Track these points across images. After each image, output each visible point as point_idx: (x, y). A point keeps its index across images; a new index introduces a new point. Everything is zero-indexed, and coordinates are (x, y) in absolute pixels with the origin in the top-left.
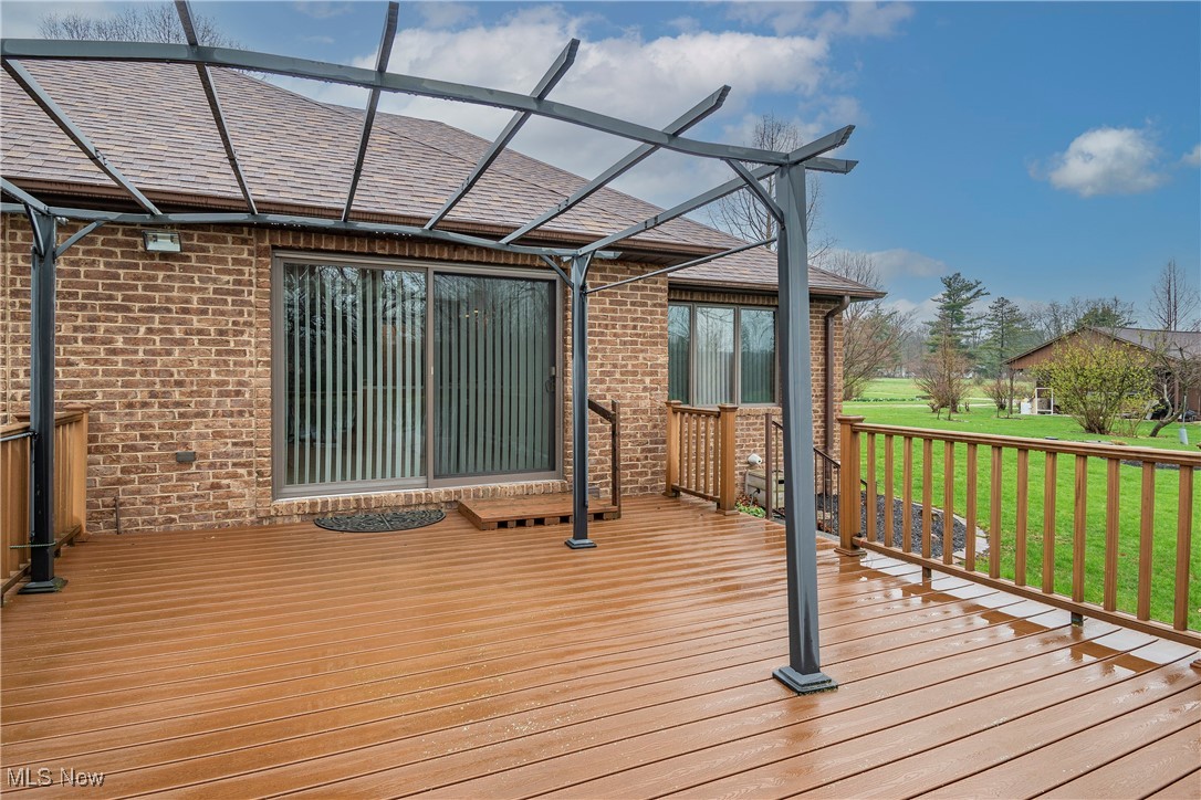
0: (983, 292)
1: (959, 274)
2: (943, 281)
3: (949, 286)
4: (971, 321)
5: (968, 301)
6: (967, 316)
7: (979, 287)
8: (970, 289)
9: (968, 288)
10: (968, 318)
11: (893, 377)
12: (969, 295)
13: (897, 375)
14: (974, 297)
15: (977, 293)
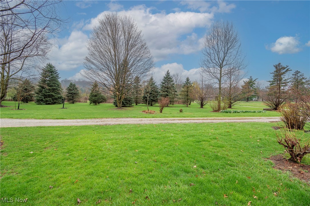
0: (289, 70)
1: (280, 64)
2: (274, 66)
3: (276, 68)
4: (285, 80)
5: (284, 73)
6: (283, 79)
7: (288, 68)
8: (284, 69)
9: (284, 68)
10: (284, 79)
11: (258, 101)
12: (284, 71)
13: (259, 100)
14: (286, 71)
15: (287, 70)
